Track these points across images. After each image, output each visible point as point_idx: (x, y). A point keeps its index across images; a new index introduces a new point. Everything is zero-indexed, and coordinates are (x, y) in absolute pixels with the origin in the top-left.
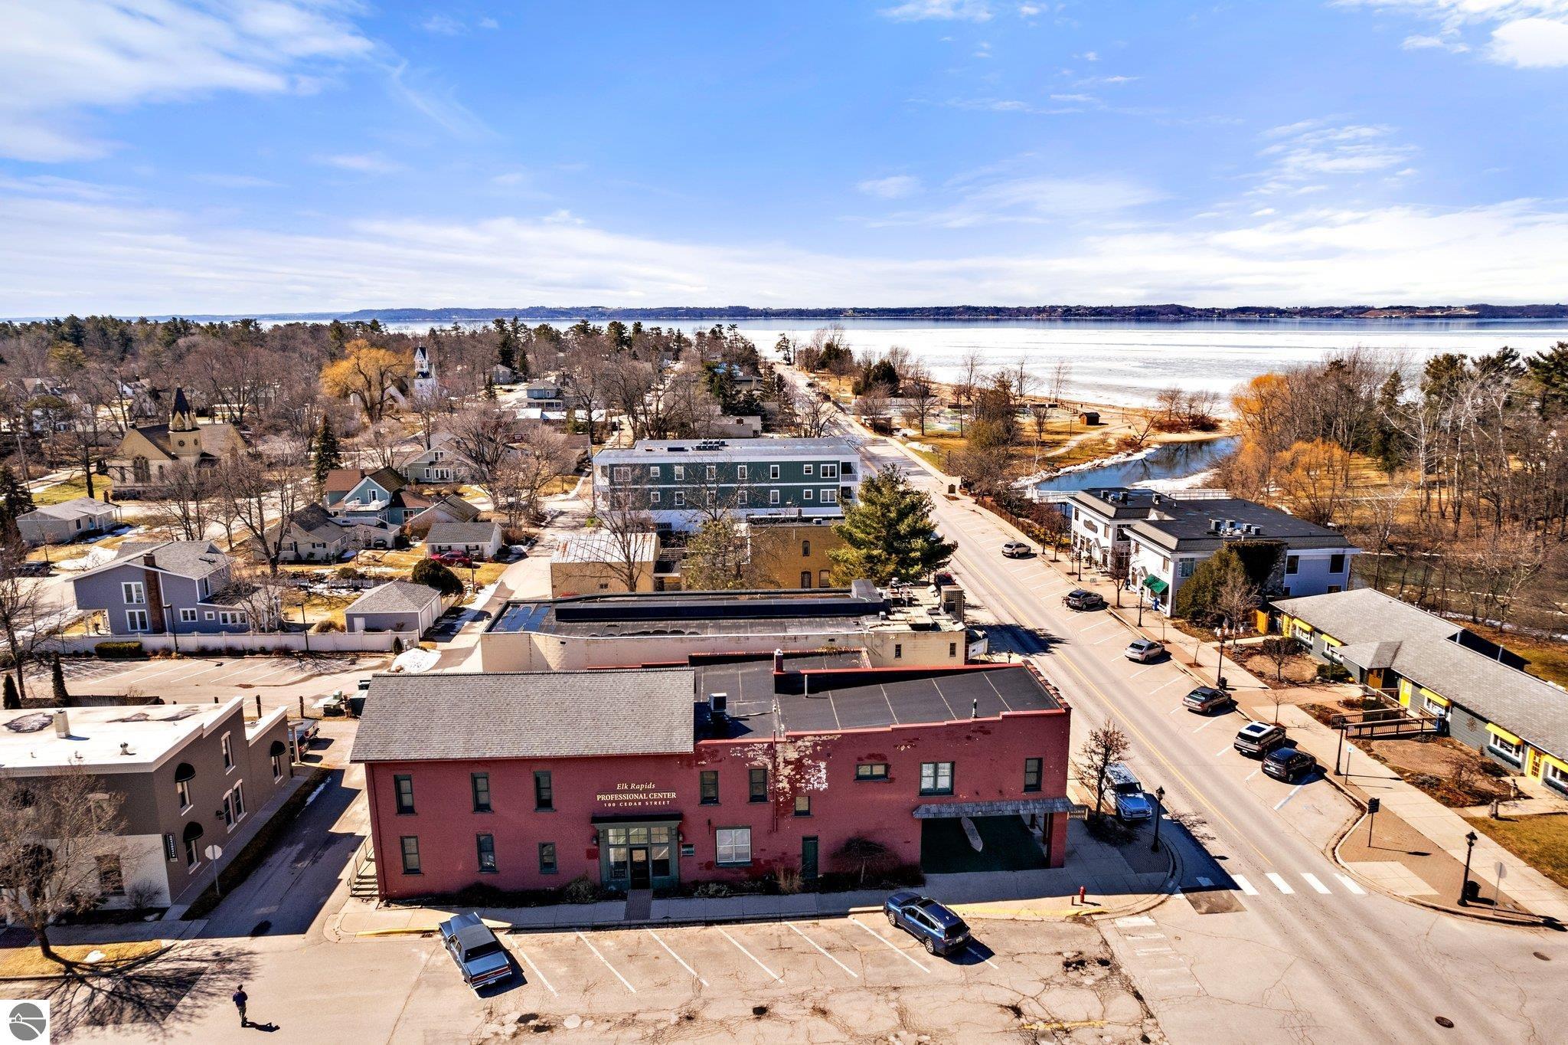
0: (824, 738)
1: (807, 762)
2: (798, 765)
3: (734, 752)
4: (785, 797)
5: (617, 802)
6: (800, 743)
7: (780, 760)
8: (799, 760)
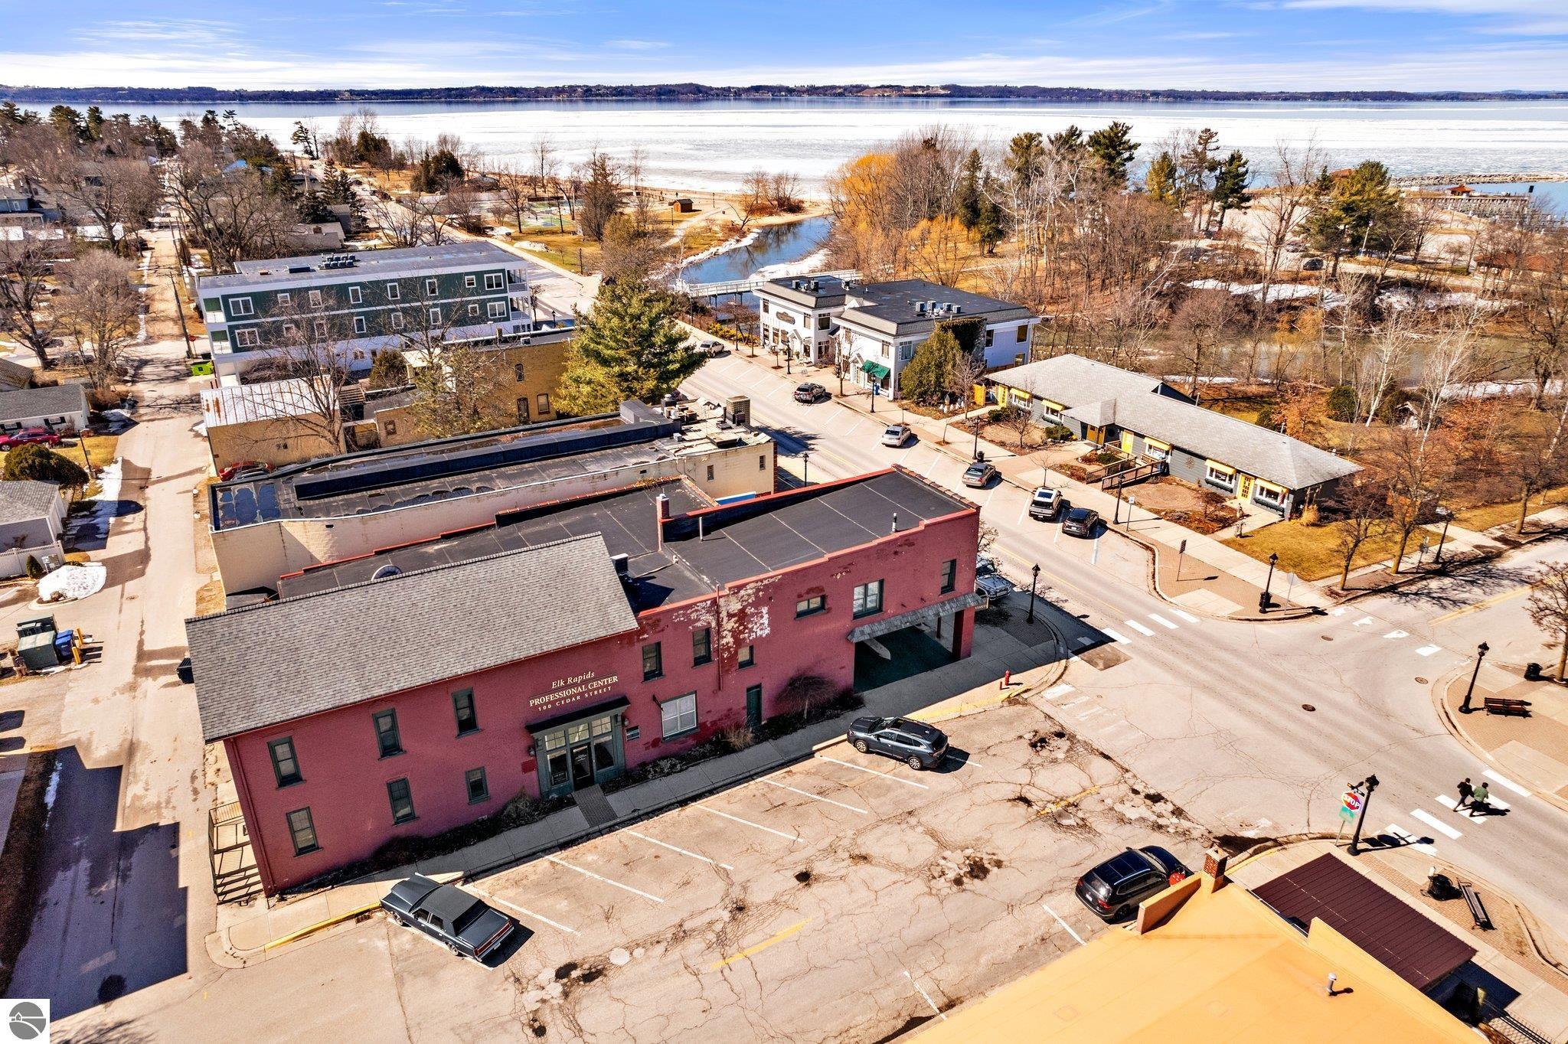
0: (766, 582)
1: (750, 610)
2: (742, 616)
3: (677, 617)
4: (730, 652)
5: (552, 703)
6: (742, 592)
7: (724, 614)
8: (742, 611)
